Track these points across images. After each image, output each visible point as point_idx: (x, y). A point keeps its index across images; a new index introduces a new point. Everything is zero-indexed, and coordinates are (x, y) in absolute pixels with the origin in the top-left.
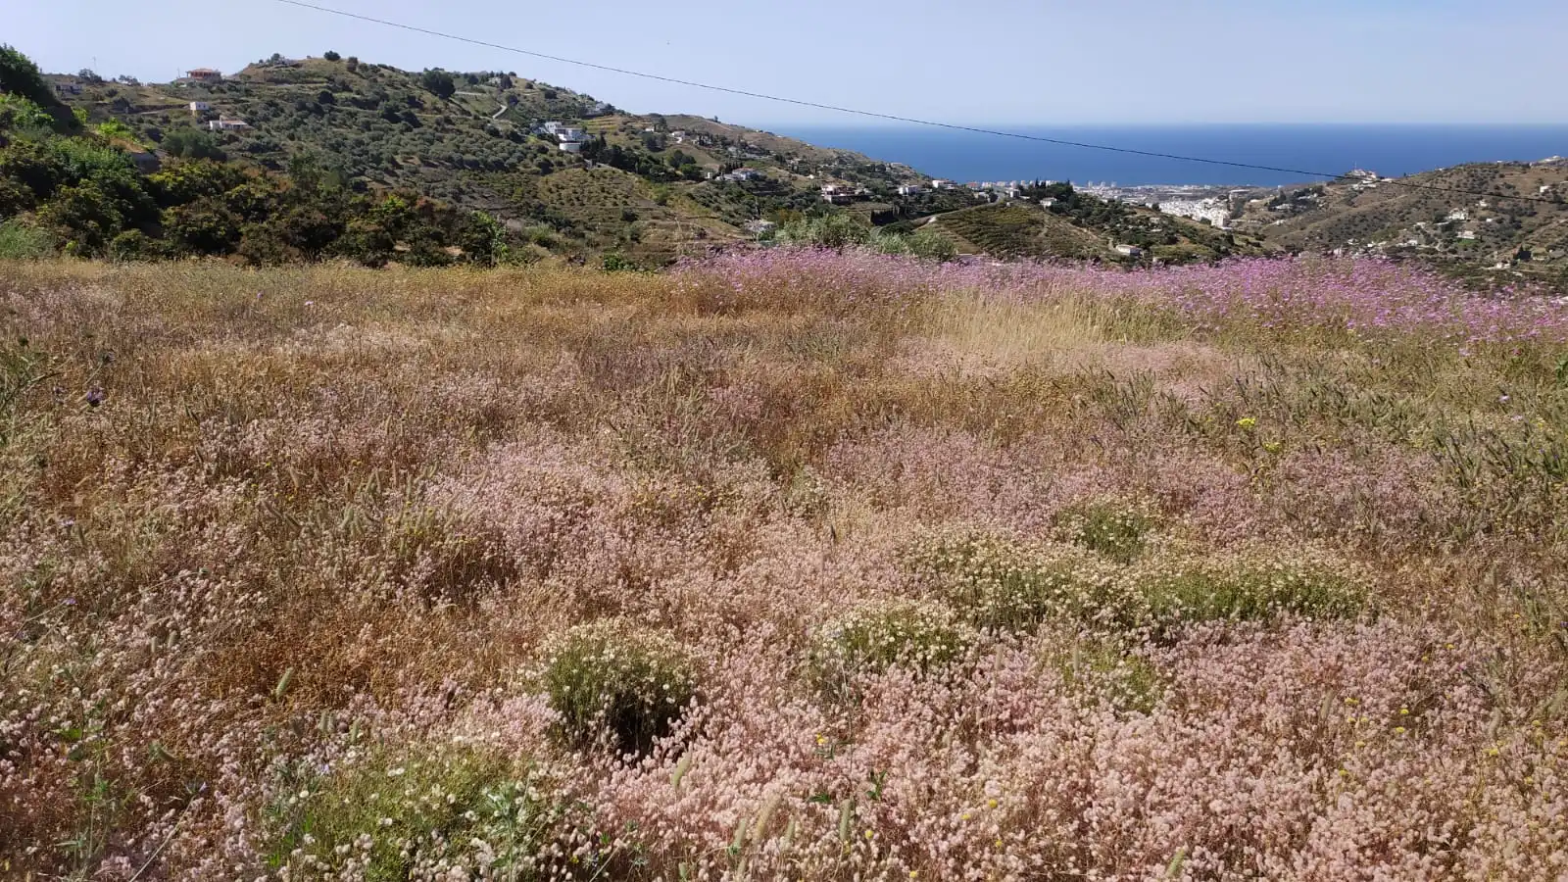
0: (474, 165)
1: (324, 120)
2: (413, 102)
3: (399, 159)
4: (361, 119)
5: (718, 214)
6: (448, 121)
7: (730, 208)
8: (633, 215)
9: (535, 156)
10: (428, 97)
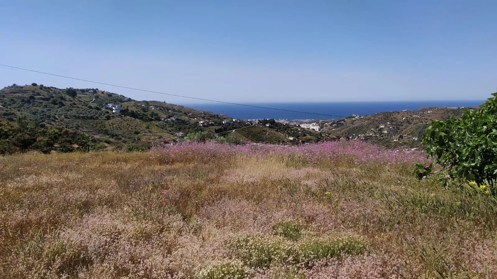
0: (83, 118)
1: (31, 105)
2: (62, 98)
3: (56, 116)
4: (44, 104)
5: (166, 131)
6: (74, 104)
7: (170, 129)
8: (138, 132)
9: (105, 114)
10: (67, 97)
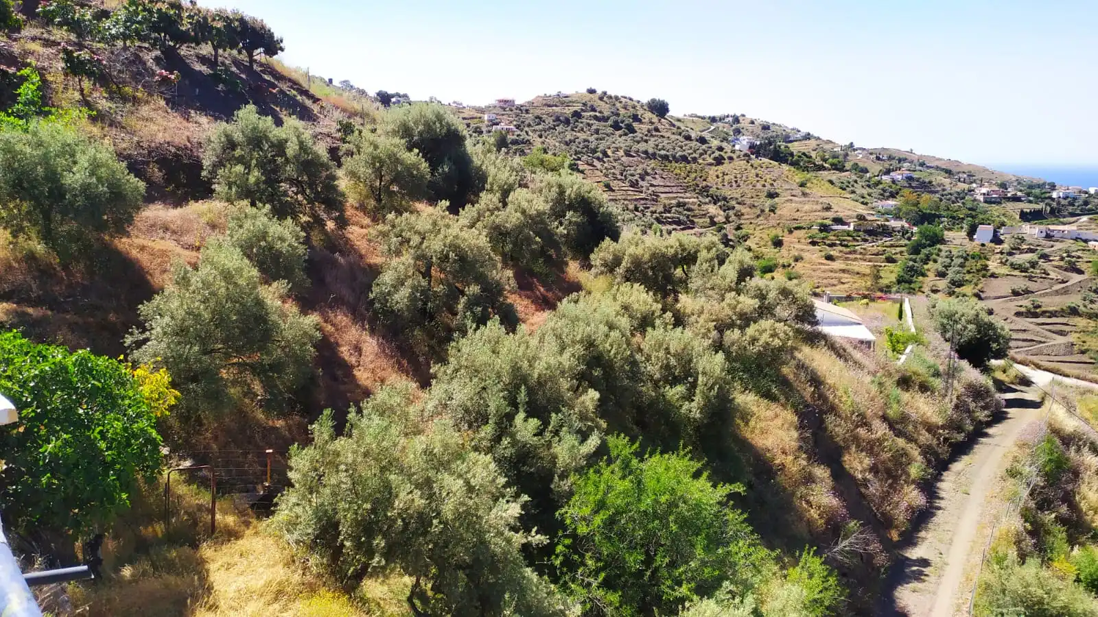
1: (569, 128)
2: (636, 118)
4: (595, 127)
5: (852, 196)
6: (657, 130)
9: (713, 153)
10: (648, 115)
